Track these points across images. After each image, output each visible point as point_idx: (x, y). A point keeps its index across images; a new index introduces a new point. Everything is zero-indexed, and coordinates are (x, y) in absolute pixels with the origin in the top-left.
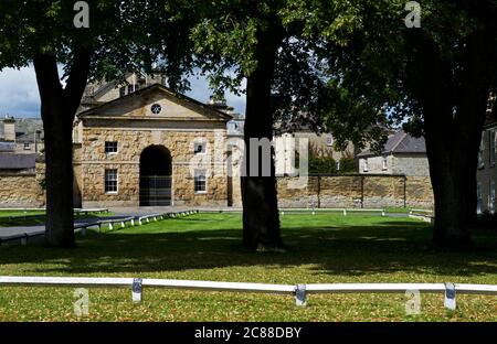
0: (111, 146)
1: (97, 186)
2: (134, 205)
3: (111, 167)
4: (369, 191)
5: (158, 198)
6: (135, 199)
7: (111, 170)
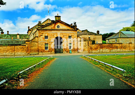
0: (46, 37)
1: (43, 48)
2: (53, 53)
3: (47, 43)
4: (114, 48)
5: (59, 51)
6: (53, 52)
7: (46, 44)
